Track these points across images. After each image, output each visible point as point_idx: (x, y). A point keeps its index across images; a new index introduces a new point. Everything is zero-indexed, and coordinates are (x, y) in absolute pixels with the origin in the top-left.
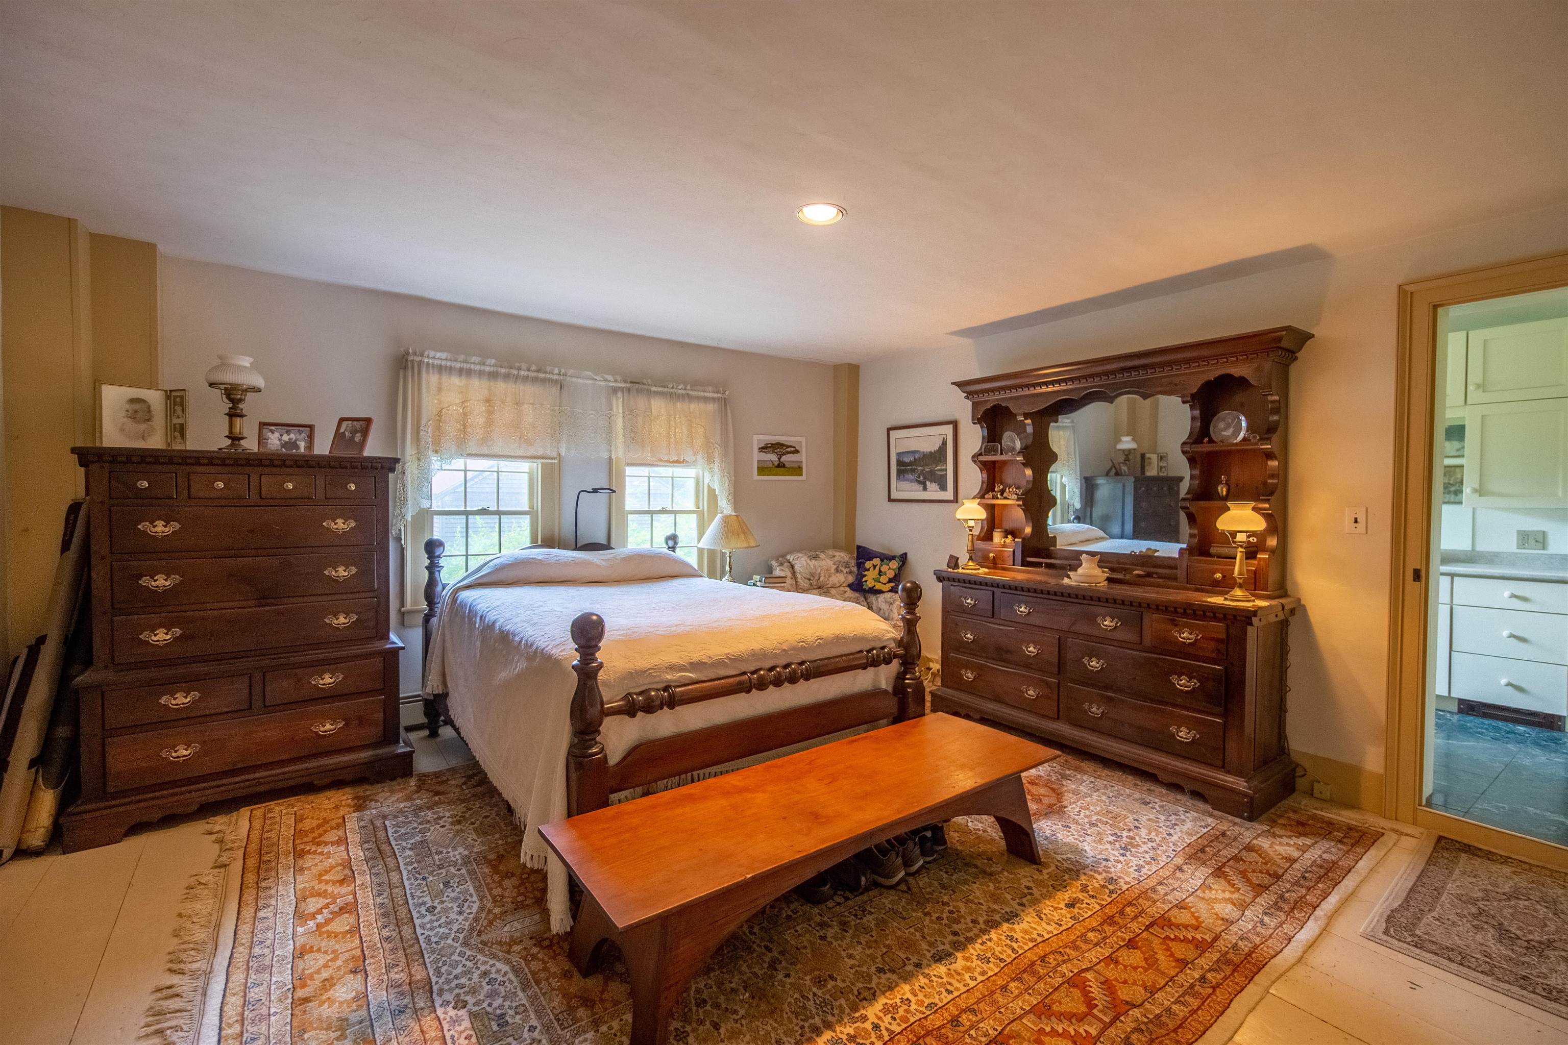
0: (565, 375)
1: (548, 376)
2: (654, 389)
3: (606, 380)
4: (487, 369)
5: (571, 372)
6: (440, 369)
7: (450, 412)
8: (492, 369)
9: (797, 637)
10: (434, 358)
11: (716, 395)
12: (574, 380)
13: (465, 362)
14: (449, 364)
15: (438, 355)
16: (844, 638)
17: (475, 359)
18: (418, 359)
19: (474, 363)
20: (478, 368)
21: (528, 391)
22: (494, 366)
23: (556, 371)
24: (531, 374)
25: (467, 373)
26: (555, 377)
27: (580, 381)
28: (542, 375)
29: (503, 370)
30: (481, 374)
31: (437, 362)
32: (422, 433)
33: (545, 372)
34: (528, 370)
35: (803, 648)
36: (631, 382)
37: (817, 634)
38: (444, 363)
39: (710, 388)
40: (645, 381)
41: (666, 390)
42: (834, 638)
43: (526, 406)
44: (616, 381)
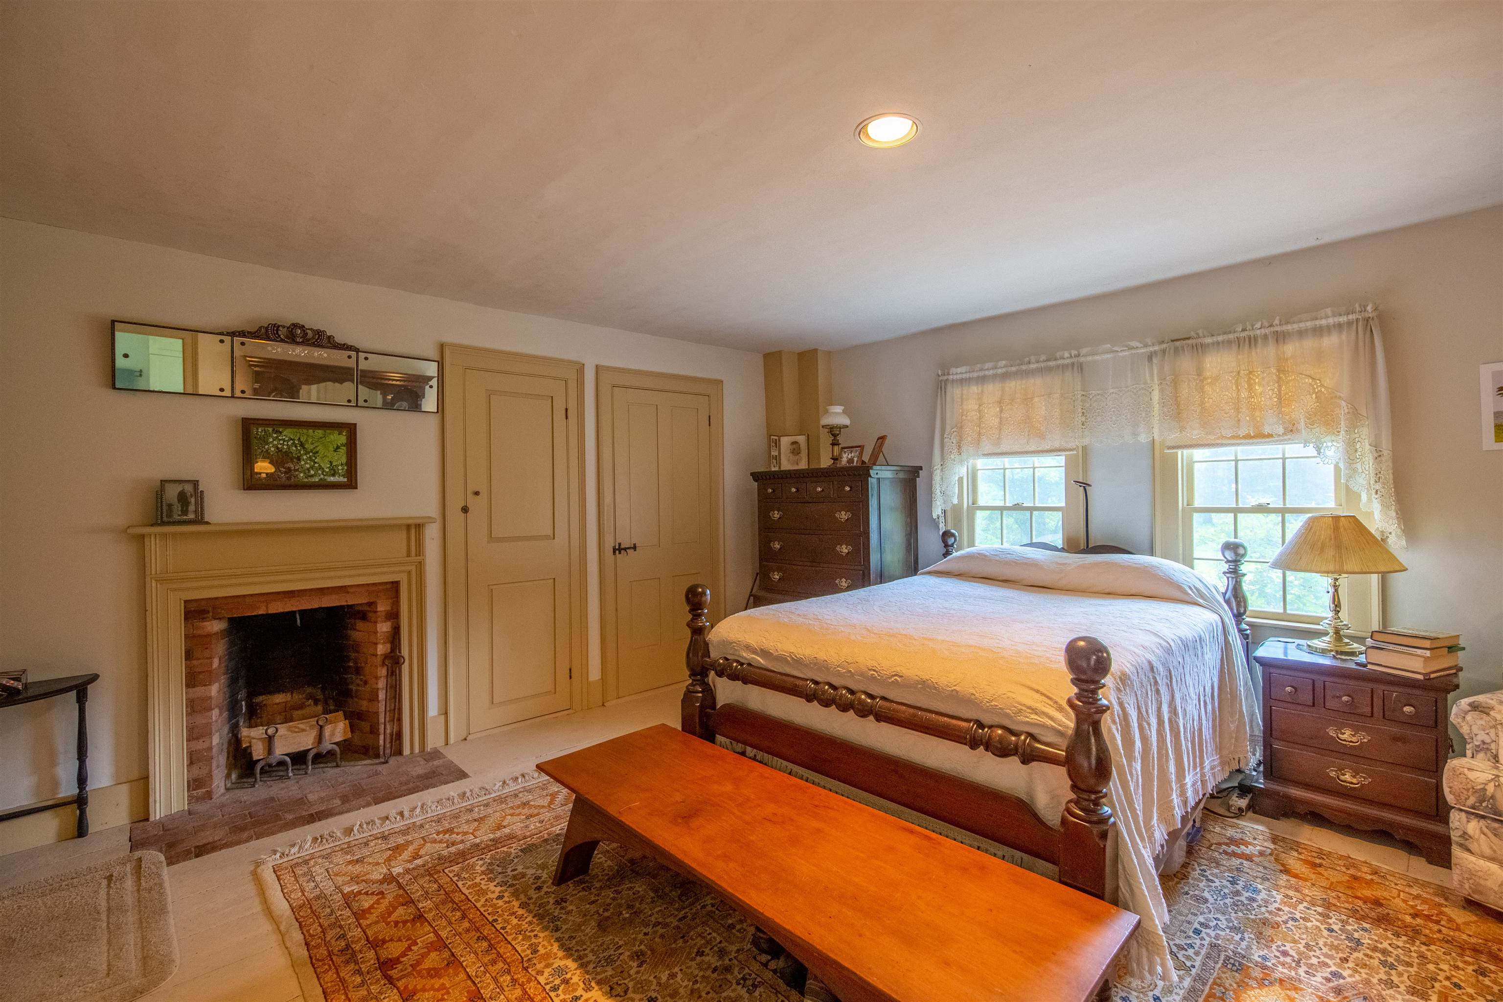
0: (1078, 356)
1: (1060, 362)
2: (1209, 340)
3: (1131, 348)
4: (1000, 371)
5: (1084, 351)
6: (962, 381)
7: (969, 418)
8: (1004, 370)
9: (870, 663)
10: (957, 374)
11: (1343, 319)
12: (1089, 358)
13: (981, 370)
14: (968, 375)
15: (959, 370)
16: (935, 688)
17: (988, 365)
18: (945, 378)
19: (988, 369)
20: (991, 372)
21: (1036, 384)
22: (1005, 366)
23: (1067, 354)
24: (1043, 365)
25: (982, 380)
26: (1069, 361)
27: (1097, 358)
28: (1052, 363)
29: (1014, 369)
30: (994, 377)
31: (959, 377)
32: (946, 440)
33: (1056, 359)
34: (1038, 362)
35: (873, 678)
36: (1172, 341)
37: (898, 669)
38: (964, 376)
39: (1329, 311)
40: (1193, 334)
41: (1231, 336)
42: (917, 683)
43: (1036, 400)
44: (1146, 346)
